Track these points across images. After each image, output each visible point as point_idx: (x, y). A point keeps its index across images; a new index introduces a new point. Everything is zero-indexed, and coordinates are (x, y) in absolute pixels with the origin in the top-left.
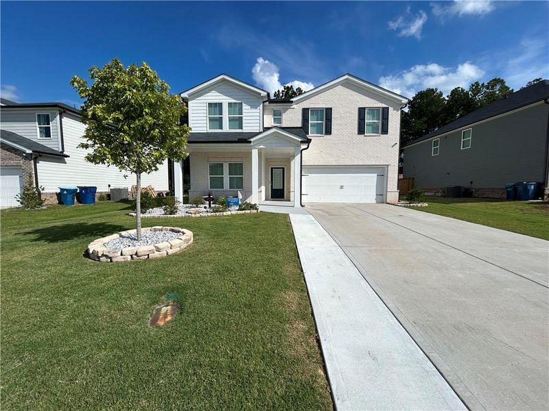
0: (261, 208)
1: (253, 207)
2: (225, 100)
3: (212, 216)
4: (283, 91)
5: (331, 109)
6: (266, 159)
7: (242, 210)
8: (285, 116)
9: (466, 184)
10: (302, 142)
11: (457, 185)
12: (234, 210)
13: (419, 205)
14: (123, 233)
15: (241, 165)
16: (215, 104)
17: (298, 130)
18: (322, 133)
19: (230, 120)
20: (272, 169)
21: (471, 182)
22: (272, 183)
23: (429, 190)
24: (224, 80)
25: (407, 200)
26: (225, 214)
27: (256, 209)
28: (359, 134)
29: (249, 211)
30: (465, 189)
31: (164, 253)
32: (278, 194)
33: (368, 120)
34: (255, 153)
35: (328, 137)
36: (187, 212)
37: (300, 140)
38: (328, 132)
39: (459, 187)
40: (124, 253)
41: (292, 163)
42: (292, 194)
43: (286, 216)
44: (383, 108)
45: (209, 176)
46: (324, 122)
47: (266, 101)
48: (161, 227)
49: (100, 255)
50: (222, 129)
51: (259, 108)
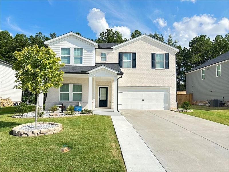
0: (94, 113)
1: (89, 112)
2: (72, 47)
3: (66, 117)
4: (106, 32)
5: (136, 53)
6: (96, 82)
7: (84, 113)
8: (108, 57)
9: (220, 98)
10: (118, 74)
11: (216, 99)
12: (78, 114)
13: (188, 111)
14: (24, 125)
15: (81, 86)
16: (66, 49)
17: (116, 65)
18: (131, 67)
19: (75, 58)
20: (100, 88)
21: (223, 97)
22: (100, 97)
23: (202, 102)
24: (72, 35)
25: (182, 108)
26: (73, 116)
27: (92, 113)
28: (152, 68)
29: (88, 114)
30: (221, 101)
31: (51, 133)
32: (103, 104)
33: (157, 60)
34: (90, 80)
35: (134, 69)
36: (50, 115)
37: (117, 73)
38: (134, 66)
39: (217, 100)
40: (34, 132)
41: (113, 85)
42: (112, 104)
43: (109, 117)
44: (166, 54)
45: (60, 92)
46: (132, 61)
47: (97, 48)
48: (43, 122)
49: (22, 133)
50: (69, 63)
51: (92, 52)
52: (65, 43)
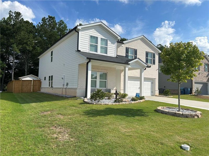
5: (137, 50)
15: (106, 74)
16: (94, 37)
19: (101, 48)
24: (100, 25)
33: (149, 57)
37: (146, 66)
46: (134, 55)
50: (97, 52)
51: (115, 44)
52: (93, 31)
